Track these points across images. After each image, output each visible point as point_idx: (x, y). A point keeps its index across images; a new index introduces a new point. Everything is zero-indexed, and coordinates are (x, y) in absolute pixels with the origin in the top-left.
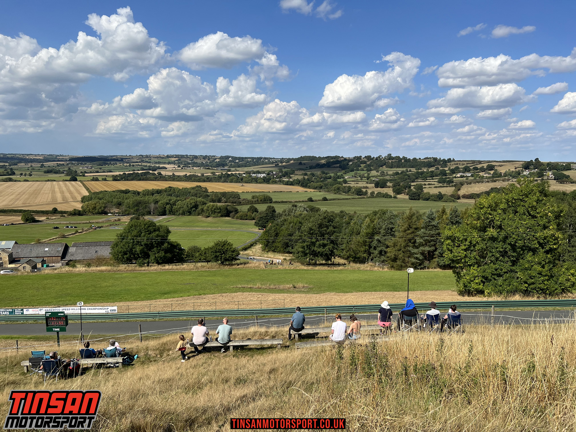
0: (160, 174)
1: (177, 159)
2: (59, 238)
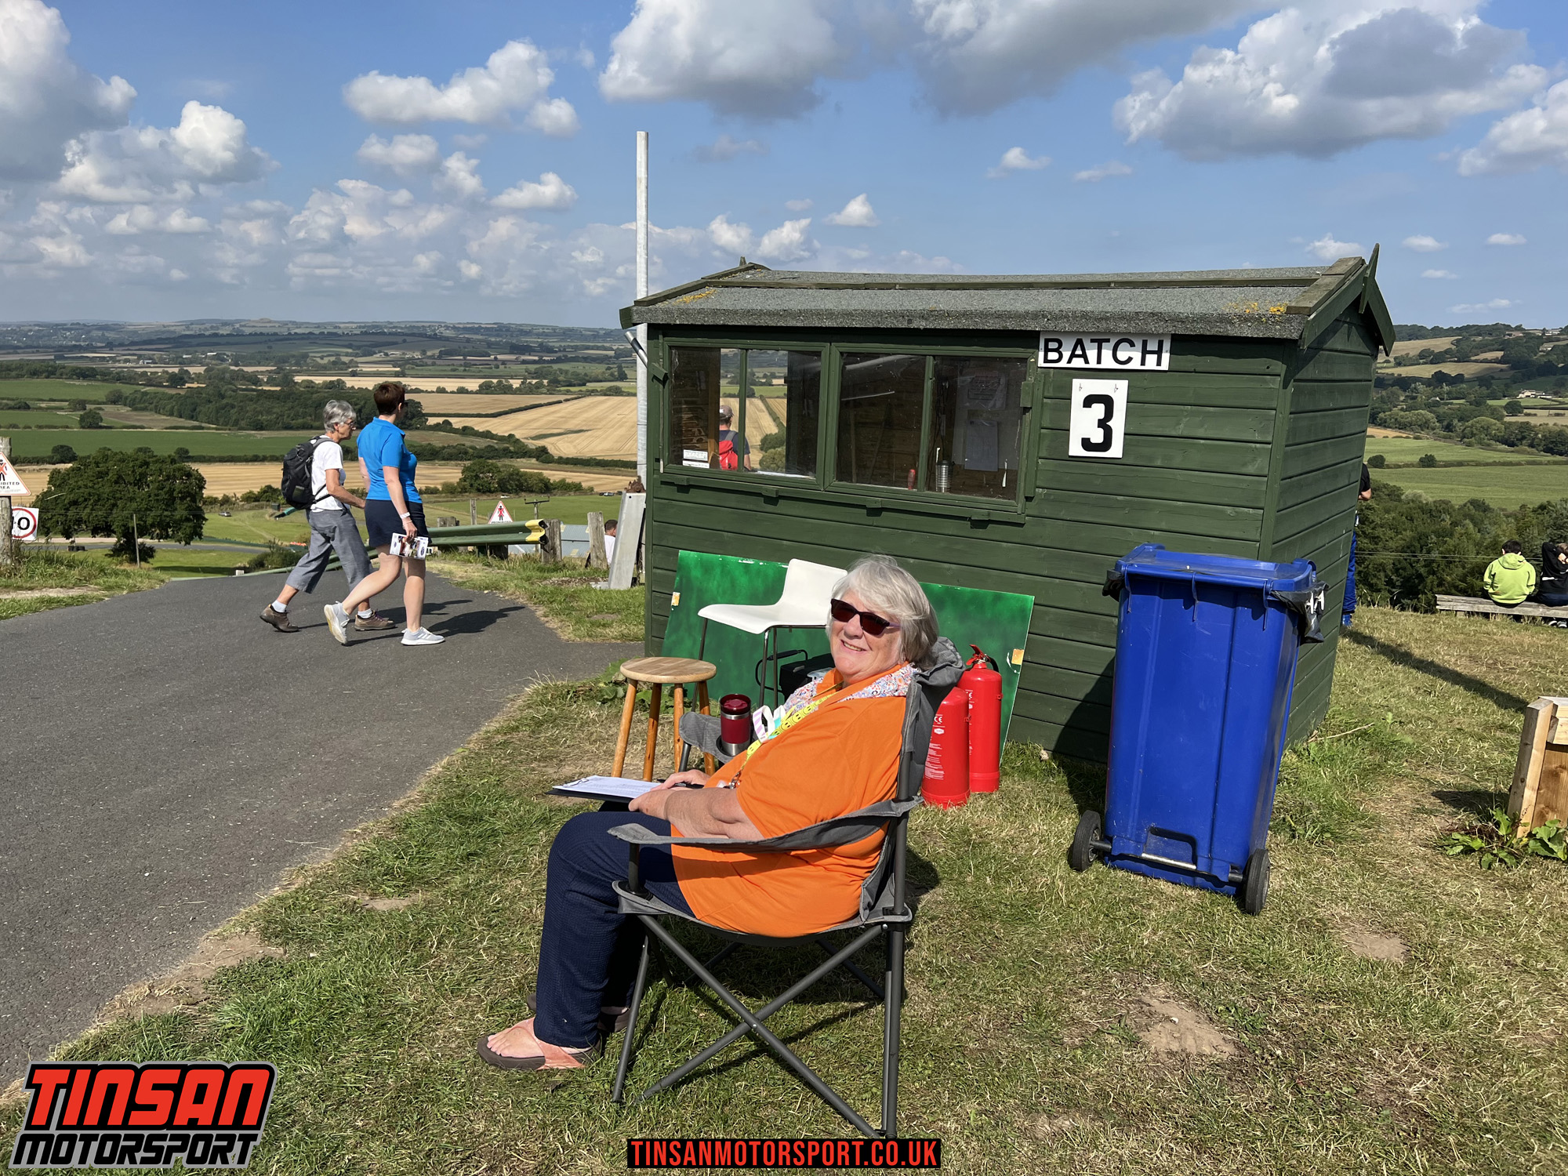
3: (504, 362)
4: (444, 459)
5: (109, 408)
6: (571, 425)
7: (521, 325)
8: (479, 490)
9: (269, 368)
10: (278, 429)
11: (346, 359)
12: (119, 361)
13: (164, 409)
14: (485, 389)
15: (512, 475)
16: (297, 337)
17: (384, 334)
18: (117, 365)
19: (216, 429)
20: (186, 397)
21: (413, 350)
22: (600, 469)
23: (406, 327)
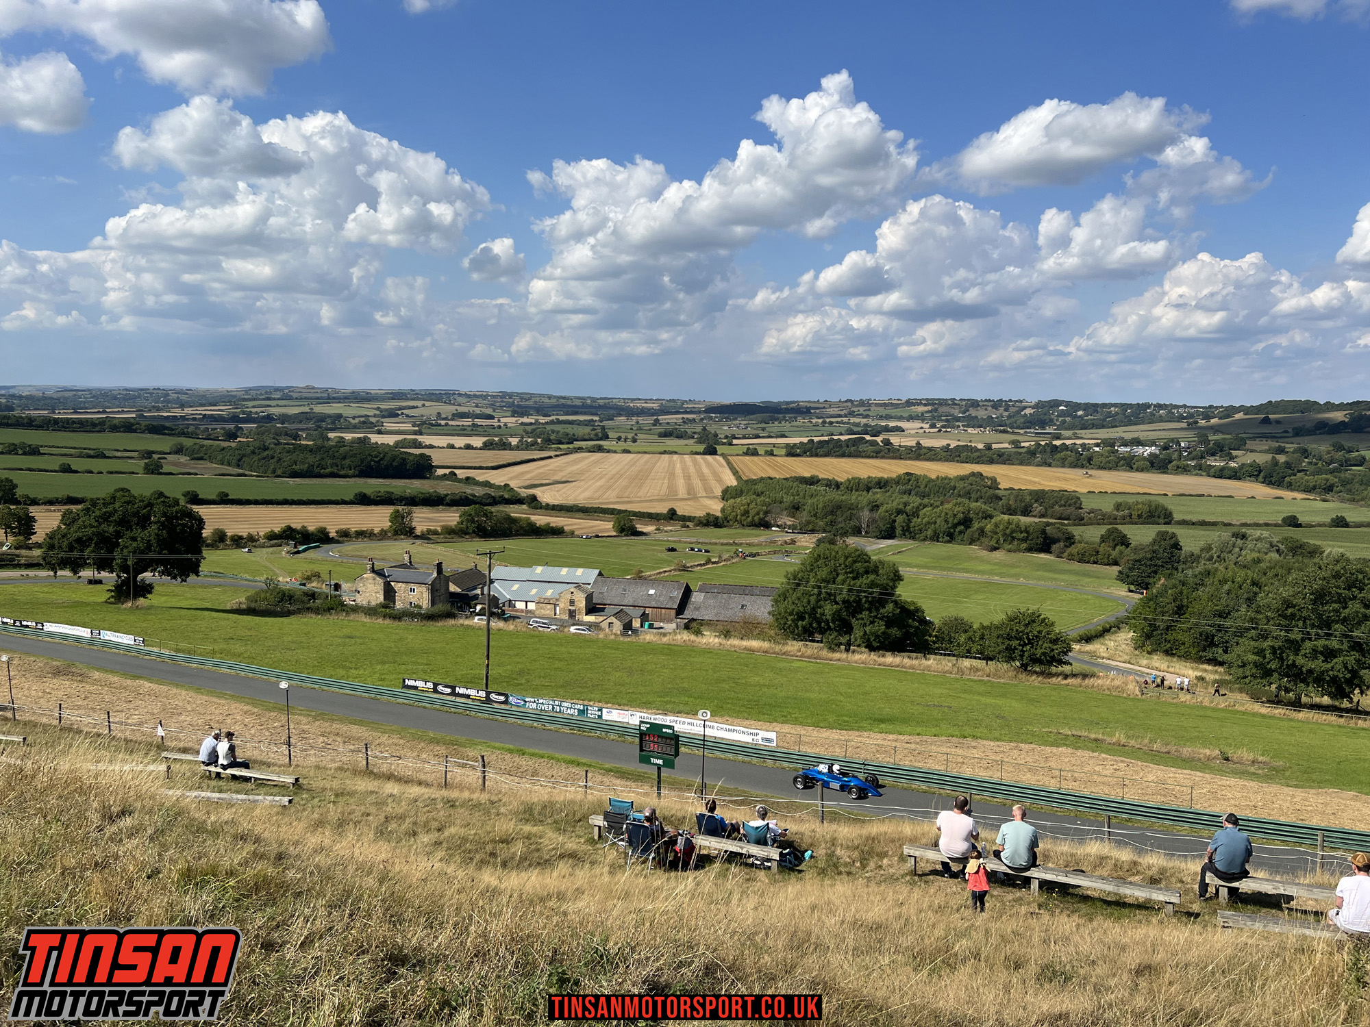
0: (887, 443)
1: (929, 408)
2: (675, 570)
3: (506, 424)
4: (445, 505)
5: (171, 458)
6: (557, 477)
7: (522, 393)
8: (473, 533)
10: (308, 477)
11: (373, 420)
12: (187, 419)
13: (216, 458)
14: (487, 446)
15: (504, 519)
16: (335, 401)
17: (406, 399)
20: (236, 450)
22: (582, 515)
23: (426, 395)
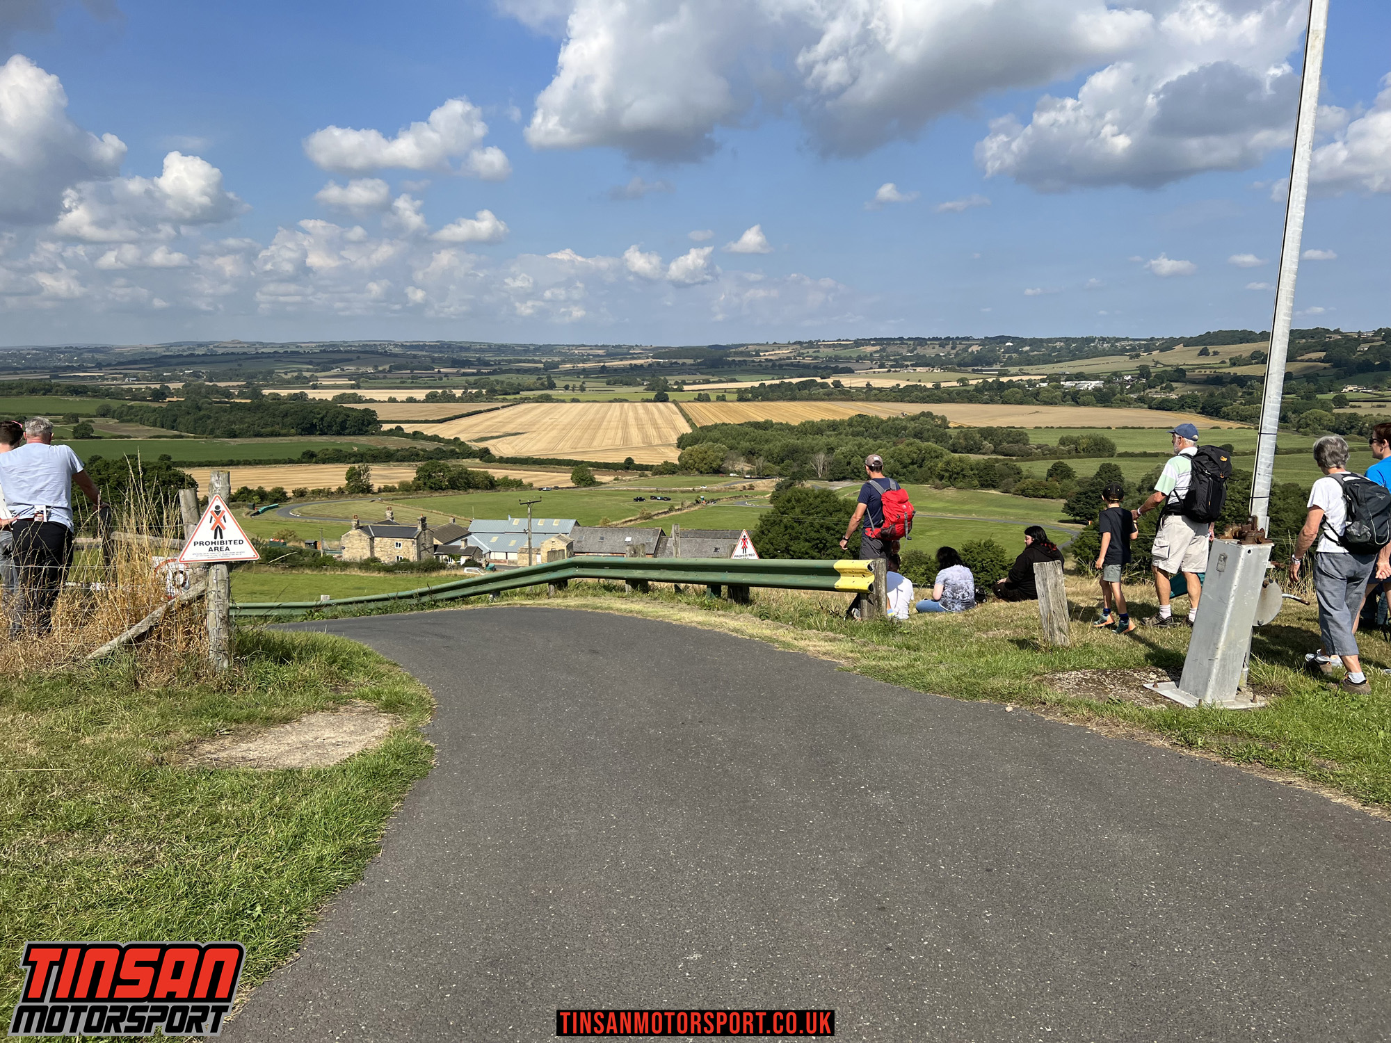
0: (837, 384)
1: (878, 348)
3: (446, 375)
4: (397, 461)
5: (99, 420)
6: (508, 429)
7: (460, 343)
8: (431, 488)
9: (240, 383)
10: (250, 437)
11: (307, 374)
12: (107, 379)
13: (148, 420)
14: (431, 399)
15: (461, 473)
16: (264, 356)
17: (340, 351)
18: (106, 382)
19: (195, 437)
20: (167, 410)
21: (367, 365)
22: (537, 467)
23: (359, 346)
